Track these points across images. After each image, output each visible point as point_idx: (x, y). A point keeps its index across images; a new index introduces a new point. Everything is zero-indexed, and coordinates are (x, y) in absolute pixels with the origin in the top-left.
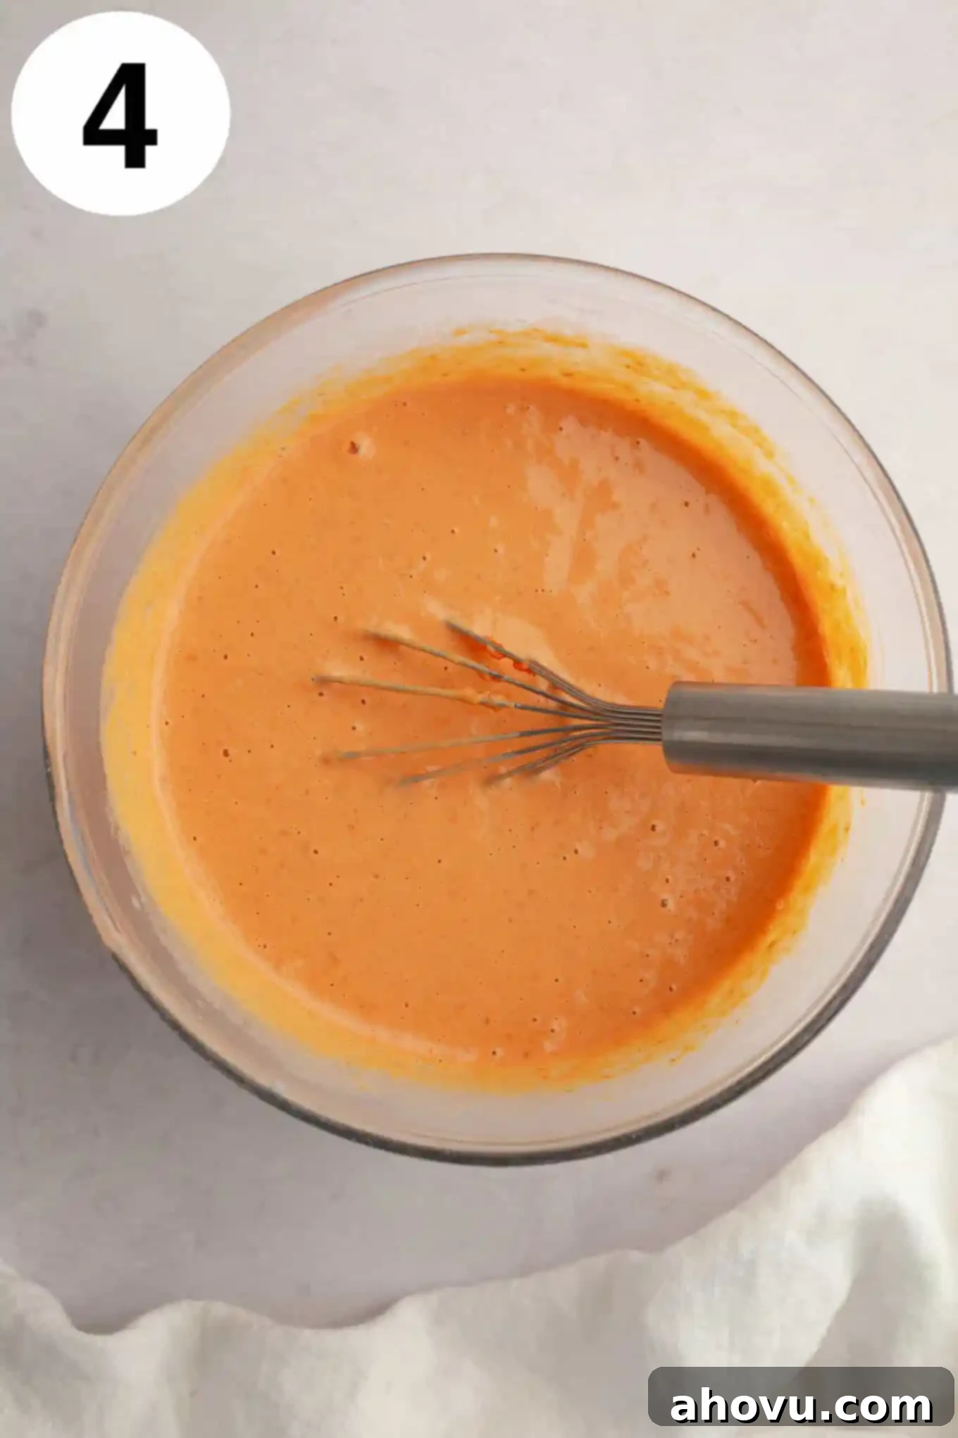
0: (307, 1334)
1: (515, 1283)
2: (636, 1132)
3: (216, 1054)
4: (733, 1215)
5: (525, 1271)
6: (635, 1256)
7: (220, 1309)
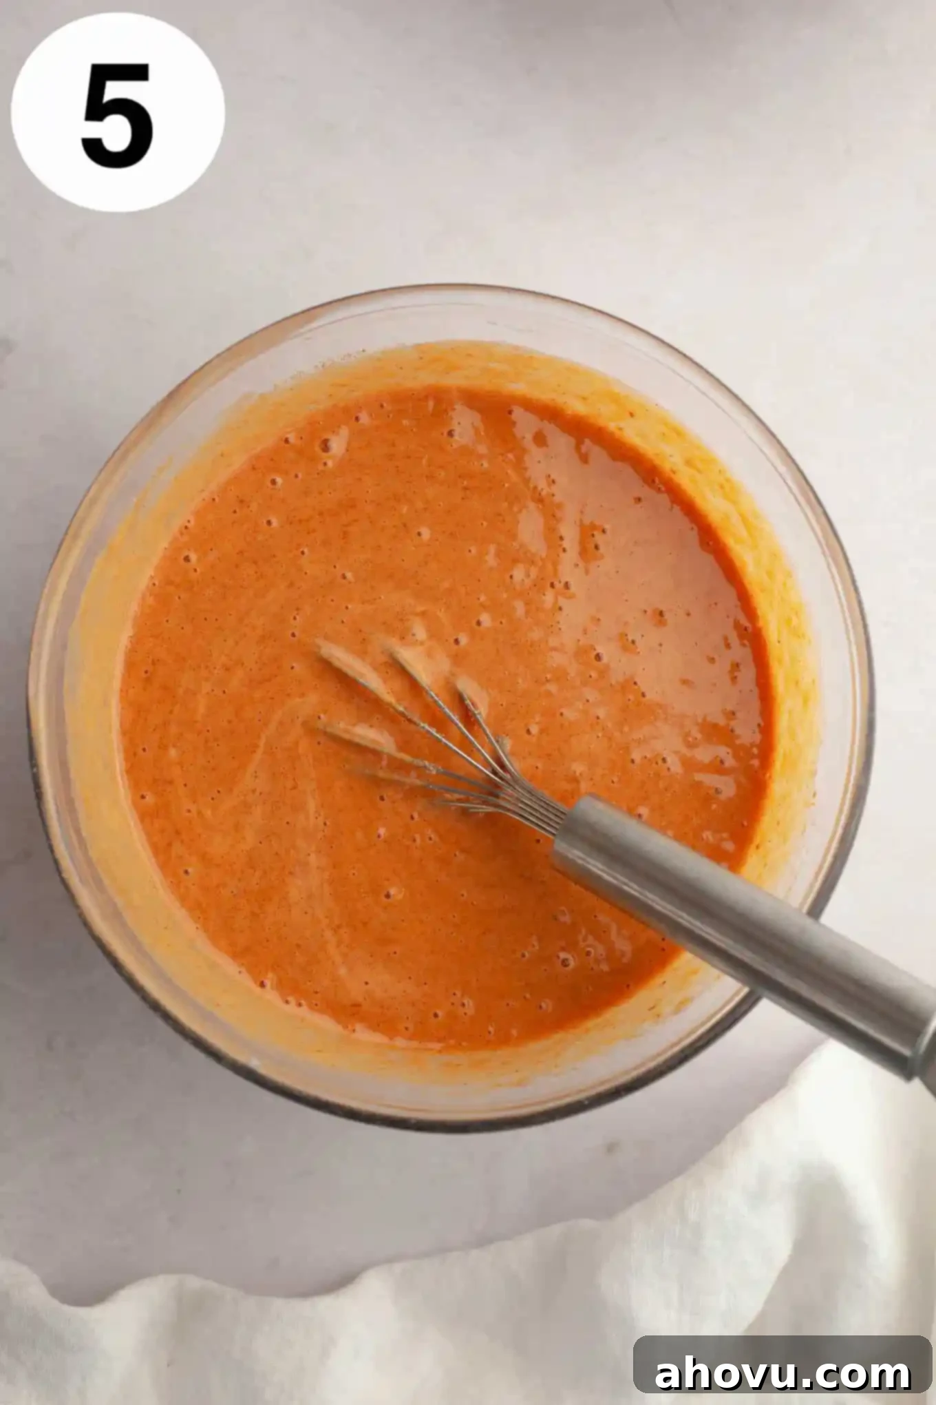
0: (278, 1304)
1: (475, 1253)
2: (588, 1099)
3: (194, 1033)
4: (678, 1182)
5: (483, 1241)
6: (587, 1223)
7: (194, 1283)
